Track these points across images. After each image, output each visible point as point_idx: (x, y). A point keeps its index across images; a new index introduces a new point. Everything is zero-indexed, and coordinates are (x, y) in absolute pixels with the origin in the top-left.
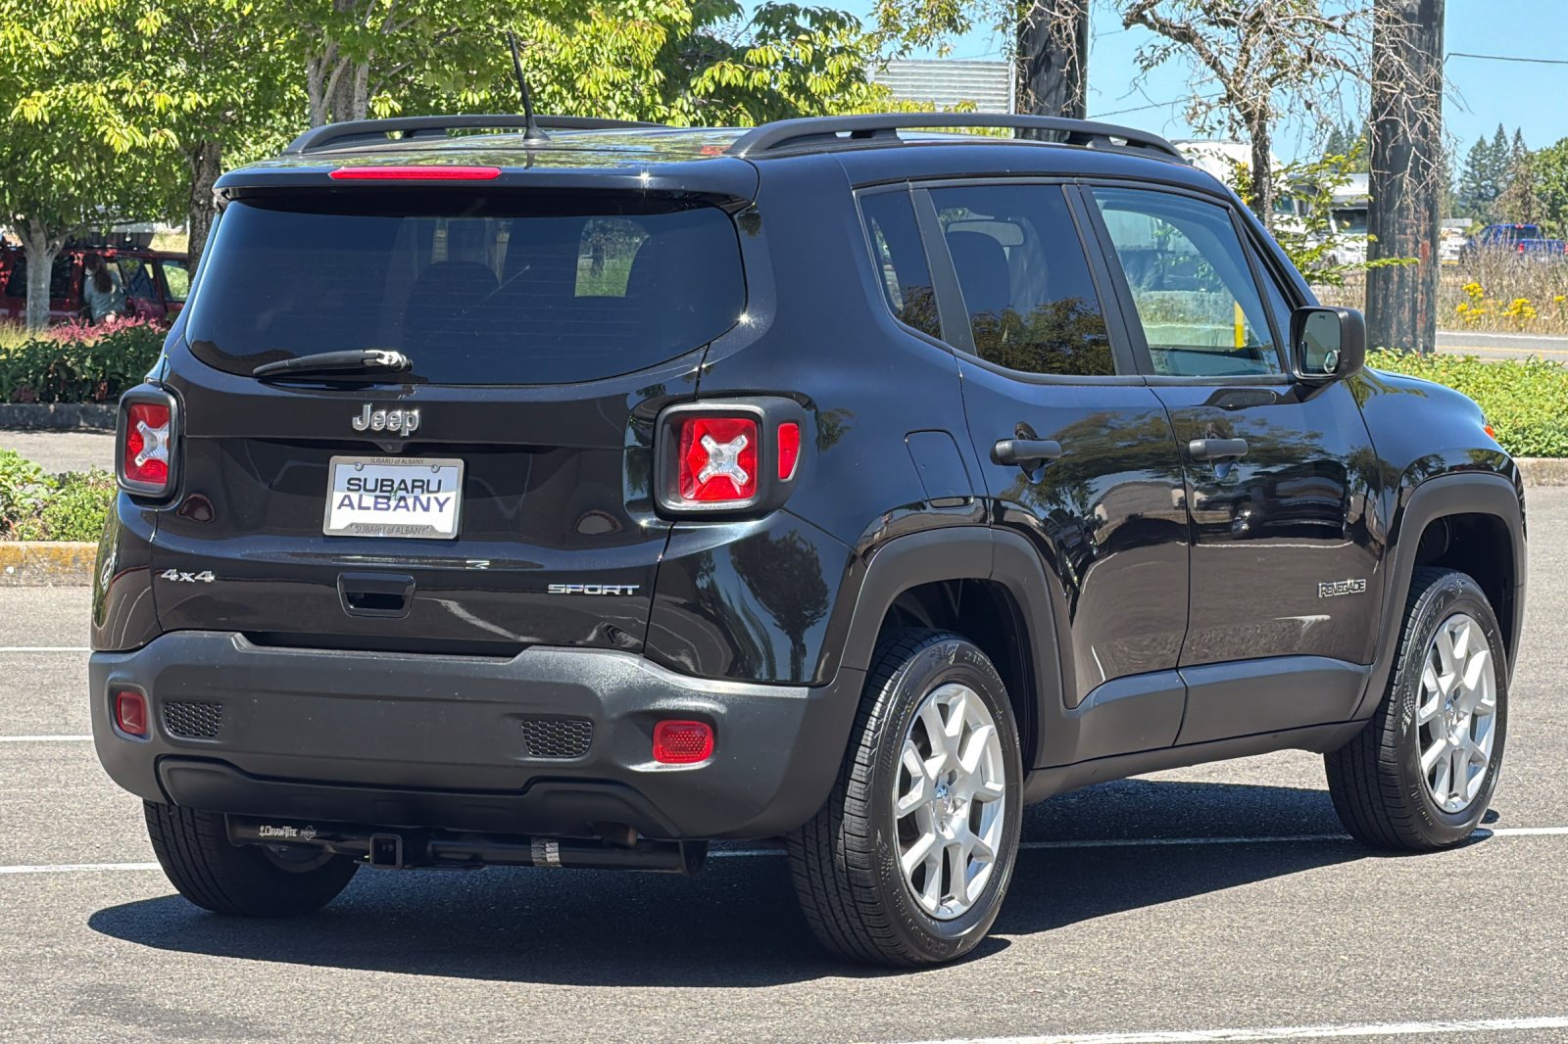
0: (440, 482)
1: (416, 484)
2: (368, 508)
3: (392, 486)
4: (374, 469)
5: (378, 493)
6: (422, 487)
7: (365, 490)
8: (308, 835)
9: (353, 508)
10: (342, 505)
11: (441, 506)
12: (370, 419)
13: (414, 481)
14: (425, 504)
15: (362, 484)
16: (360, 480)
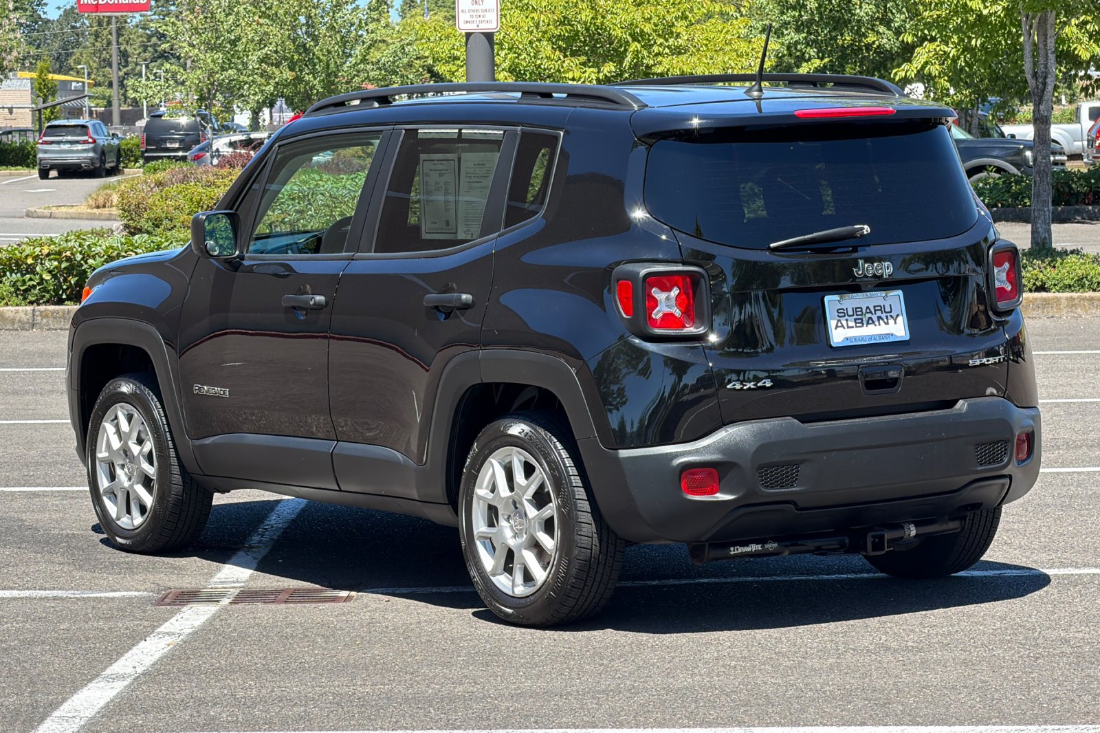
2: (853, 327)
3: (861, 311)
4: (853, 301)
5: (855, 317)
6: (881, 310)
10: (837, 327)
12: (864, 269)
13: (875, 307)
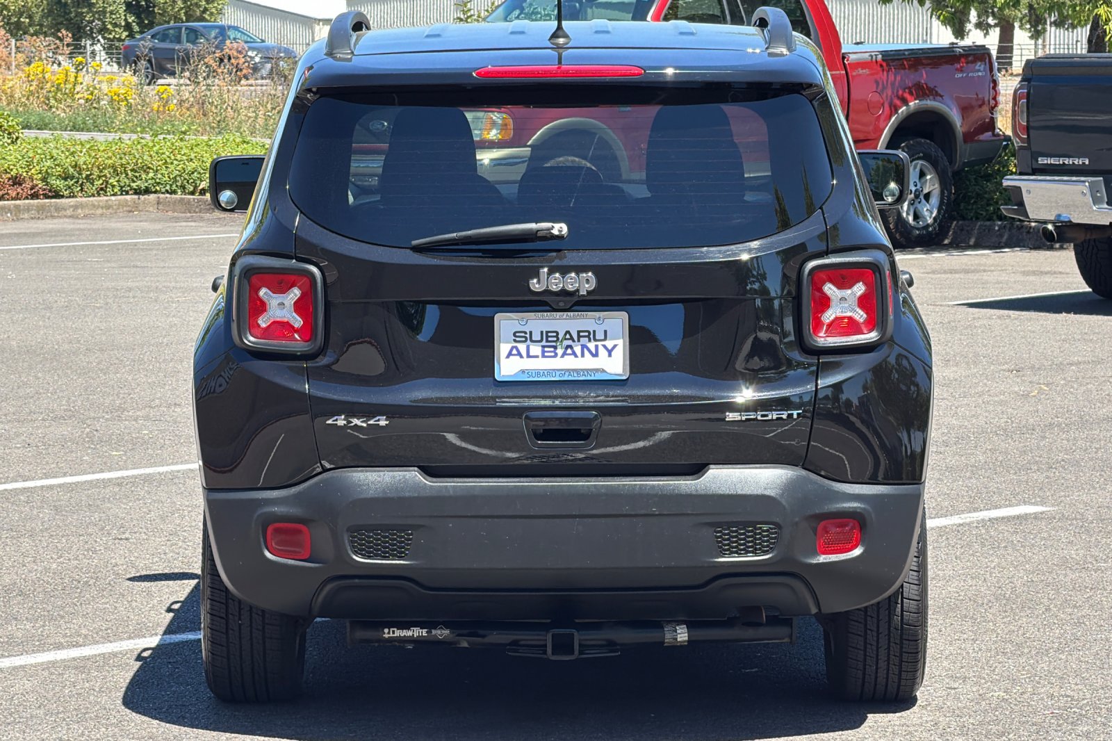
0: (606, 332)
1: (581, 334)
2: (537, 357)
3: (557, 337)
6: (588, 337)
7: (532, 341)
8: (442, 633)
9: (521, 357)
10: (510, 354)
11: (610, 352)
12: (545, 281)
13: (579, 332)
14: (593, 351)
15: (528, 336)
16: (526, 333)
